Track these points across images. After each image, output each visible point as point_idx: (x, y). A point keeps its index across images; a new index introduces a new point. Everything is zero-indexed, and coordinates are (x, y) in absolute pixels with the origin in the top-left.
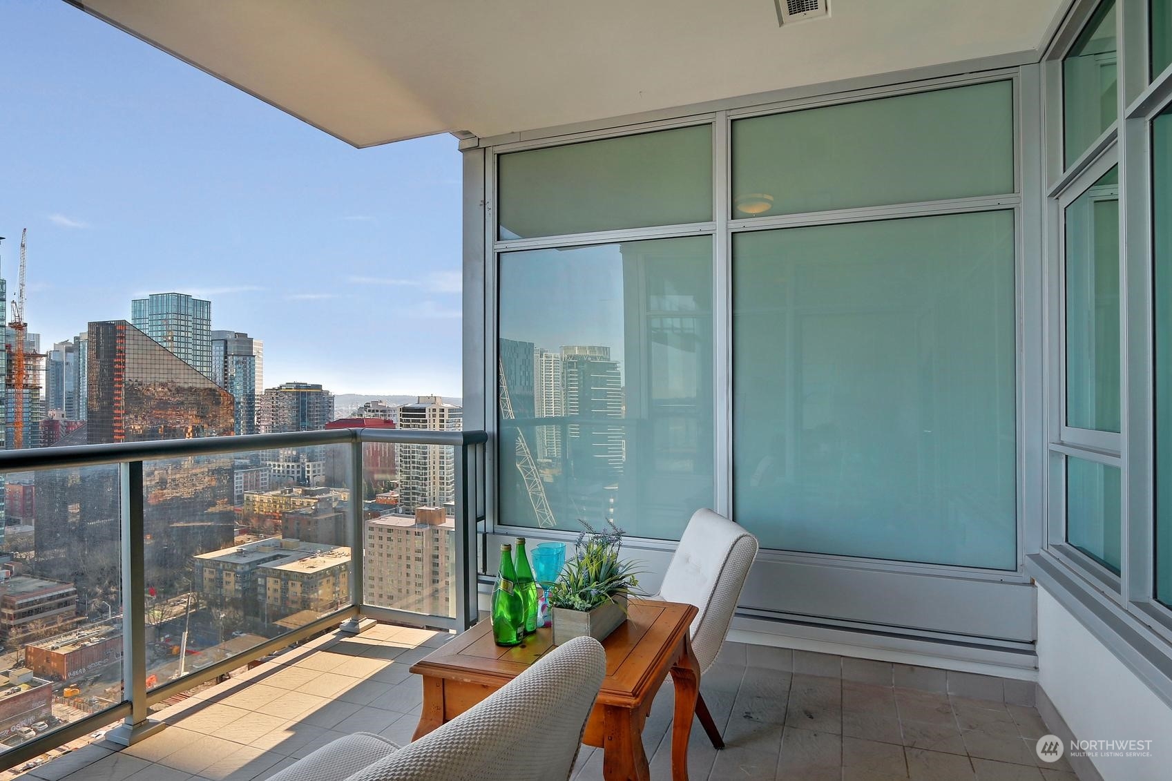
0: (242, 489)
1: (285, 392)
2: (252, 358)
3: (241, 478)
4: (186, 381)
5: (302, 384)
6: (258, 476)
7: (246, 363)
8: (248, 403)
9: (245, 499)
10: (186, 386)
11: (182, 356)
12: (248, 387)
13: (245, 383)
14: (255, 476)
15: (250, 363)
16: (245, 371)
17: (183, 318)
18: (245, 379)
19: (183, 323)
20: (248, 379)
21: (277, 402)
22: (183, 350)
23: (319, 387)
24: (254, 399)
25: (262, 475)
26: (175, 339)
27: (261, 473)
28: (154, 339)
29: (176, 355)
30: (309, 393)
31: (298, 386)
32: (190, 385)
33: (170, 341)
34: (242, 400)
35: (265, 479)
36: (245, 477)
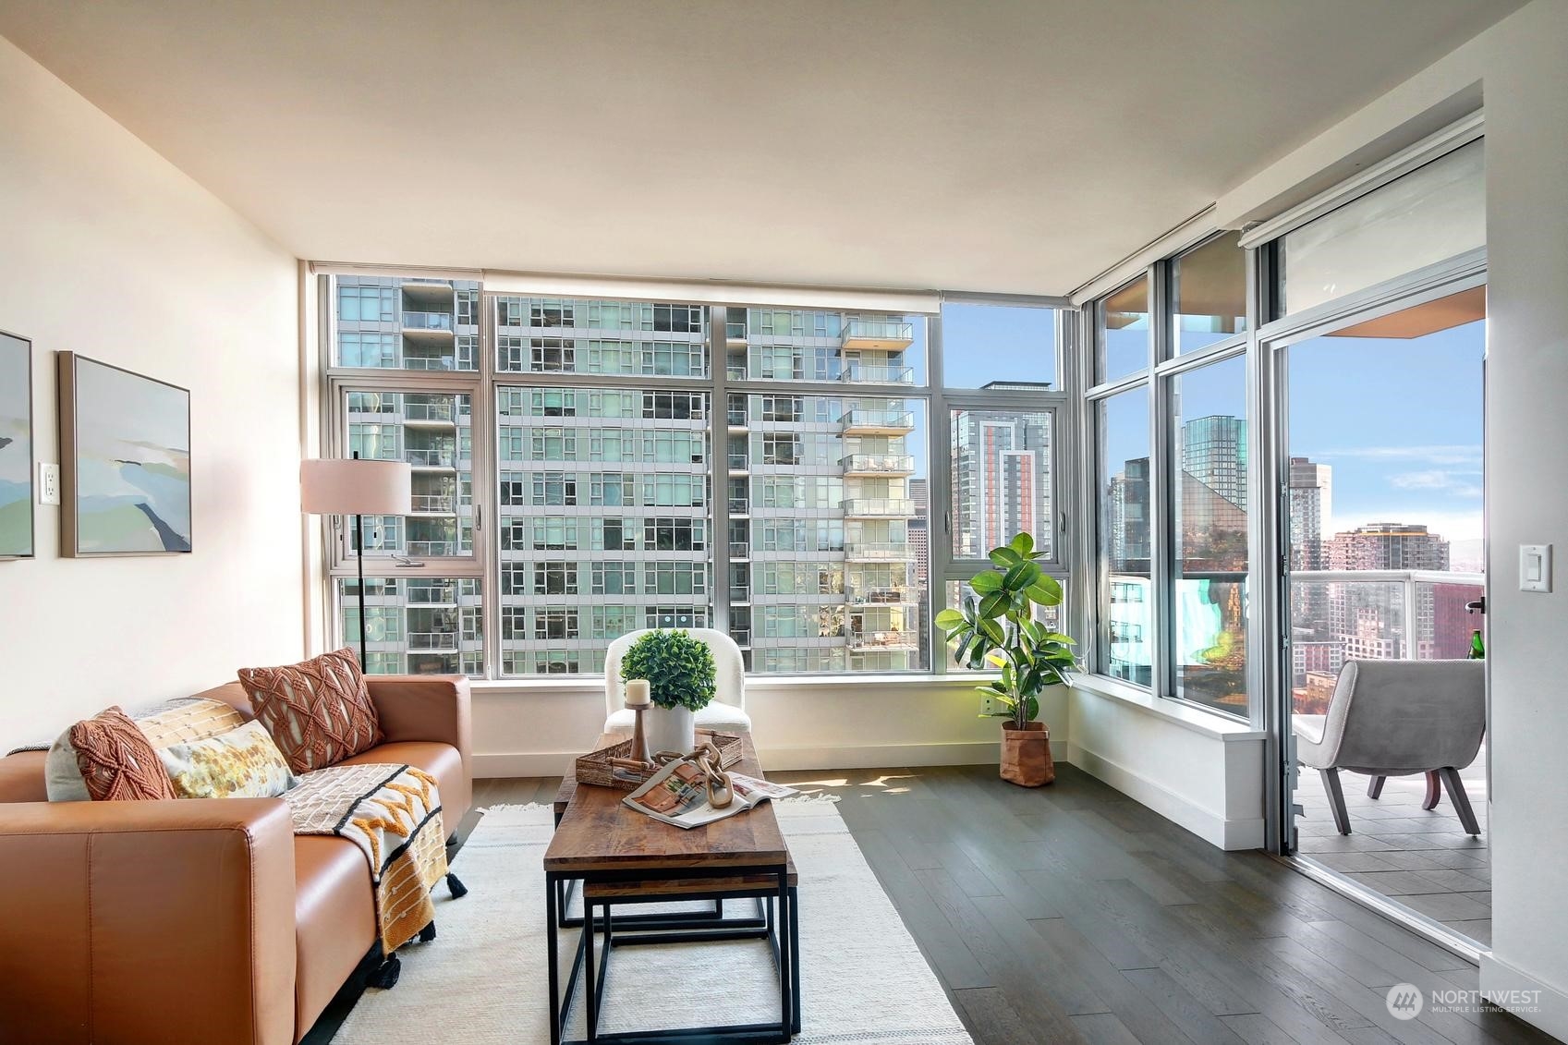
0: (1304, 668)
1: (1366, 538)
2: (1316, 491)
3: (1302, 653)
4: (1230, 523)
5: (1394, 524)
6: (1325, 652)
7: (1307, 497)
8: (1311, 552)
9: (1308, 682)
10: (1230, 530)
11: (1225, 493)
12: (1310, 531)
13: (1306, 525)
14: (1322, 653)
15: (1313, 497)
16: (1306, 508)
17: (1225, 444)
18: (1306, 520)
19: (1225, 451)
20: (1310, 519)
21: (1353, 551)
22: (1225, 486)
23: (1421, 529)
24: (1319, 547)
25: (1332, 652)
26: (1216, 472)
27: (1330, 649)
28: (1192, 474)
29: (1217, 491)
30: (1404, 539)
31: (1386, 528)
32: (1235, 529)
33: (1209, 475)
34: (1302, 548)
35: (1337, 658)
36: (1307, 652)
